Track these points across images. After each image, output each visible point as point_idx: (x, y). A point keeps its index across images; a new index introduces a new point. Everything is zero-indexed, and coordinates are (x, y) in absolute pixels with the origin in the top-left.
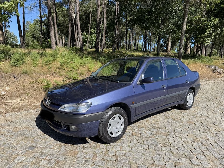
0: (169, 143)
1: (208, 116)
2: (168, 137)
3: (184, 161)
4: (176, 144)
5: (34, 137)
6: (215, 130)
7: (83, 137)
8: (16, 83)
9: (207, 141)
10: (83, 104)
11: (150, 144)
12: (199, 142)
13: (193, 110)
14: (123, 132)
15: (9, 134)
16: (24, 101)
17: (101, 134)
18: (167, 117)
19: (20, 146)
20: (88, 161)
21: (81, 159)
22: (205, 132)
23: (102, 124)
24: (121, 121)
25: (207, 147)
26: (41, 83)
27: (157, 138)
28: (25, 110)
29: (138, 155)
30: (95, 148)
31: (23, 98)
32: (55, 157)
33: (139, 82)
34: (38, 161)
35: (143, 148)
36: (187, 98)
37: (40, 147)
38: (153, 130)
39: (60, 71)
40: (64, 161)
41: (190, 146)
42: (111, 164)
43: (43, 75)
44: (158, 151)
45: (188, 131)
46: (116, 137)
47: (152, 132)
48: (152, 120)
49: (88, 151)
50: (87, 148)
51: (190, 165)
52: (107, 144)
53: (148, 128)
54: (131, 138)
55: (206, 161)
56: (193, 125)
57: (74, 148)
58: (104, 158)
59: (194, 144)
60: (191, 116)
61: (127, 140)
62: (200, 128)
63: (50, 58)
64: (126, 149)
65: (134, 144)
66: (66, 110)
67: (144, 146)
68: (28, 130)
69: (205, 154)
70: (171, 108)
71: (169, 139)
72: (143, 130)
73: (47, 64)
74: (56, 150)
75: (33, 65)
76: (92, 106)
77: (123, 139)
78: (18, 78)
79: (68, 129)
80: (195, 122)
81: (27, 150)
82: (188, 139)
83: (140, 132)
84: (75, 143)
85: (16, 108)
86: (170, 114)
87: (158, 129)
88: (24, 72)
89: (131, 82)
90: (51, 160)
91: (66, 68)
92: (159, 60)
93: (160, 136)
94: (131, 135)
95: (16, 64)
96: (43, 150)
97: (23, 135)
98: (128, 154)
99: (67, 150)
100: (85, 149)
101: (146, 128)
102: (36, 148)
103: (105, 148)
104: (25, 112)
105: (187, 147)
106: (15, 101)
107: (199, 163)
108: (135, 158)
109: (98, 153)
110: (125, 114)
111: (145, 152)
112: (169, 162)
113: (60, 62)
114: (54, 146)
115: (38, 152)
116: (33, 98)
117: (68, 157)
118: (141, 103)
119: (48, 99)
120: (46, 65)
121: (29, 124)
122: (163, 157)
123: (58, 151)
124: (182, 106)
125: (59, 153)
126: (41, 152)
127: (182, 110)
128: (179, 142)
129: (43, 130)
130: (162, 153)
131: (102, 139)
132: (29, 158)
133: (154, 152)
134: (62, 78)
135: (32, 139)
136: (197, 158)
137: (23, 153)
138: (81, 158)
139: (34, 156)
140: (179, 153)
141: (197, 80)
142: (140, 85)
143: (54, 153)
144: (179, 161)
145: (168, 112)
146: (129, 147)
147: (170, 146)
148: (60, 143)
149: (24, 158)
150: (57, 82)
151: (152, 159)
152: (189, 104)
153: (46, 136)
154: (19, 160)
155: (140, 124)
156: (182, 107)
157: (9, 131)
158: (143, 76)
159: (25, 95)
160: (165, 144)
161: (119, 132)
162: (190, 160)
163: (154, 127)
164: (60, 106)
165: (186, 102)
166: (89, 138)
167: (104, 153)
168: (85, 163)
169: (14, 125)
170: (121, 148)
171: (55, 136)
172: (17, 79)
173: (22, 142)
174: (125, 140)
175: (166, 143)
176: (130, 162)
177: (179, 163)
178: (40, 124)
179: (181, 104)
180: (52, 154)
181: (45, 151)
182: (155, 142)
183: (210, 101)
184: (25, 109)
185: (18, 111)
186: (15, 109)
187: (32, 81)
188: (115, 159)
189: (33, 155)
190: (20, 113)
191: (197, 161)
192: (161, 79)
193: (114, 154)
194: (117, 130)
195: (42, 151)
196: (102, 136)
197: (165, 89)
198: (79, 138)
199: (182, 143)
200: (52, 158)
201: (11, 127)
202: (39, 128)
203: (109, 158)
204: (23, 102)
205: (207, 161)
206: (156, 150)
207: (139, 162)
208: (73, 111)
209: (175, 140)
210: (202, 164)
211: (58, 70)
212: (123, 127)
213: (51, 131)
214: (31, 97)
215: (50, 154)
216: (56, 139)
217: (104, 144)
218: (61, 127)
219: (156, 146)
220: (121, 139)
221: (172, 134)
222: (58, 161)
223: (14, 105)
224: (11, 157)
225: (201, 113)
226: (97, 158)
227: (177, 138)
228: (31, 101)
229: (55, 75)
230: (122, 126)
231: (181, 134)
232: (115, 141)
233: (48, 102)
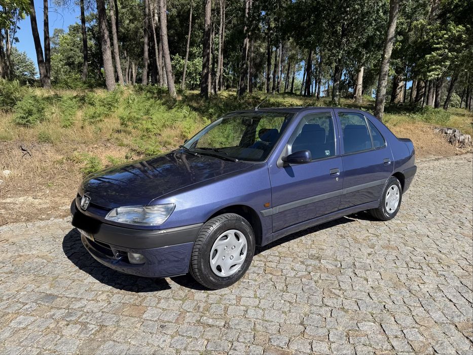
0: (340, 290)
1: (429, 234)
2: (339, 277)
3: (368, 327)
4: (354, 293)
5: (56, 275)
6: (440, 263)
7: (157, 276)
8: (26, 162)
9: (422, 286)
10: (156, 208)
11: (300, 291)
12: (404, 290)
13: (399, 222)
14: (244, 267)
15: (5, 269)
16: (40, 201)
17: (197, 270)
18: (341, 236)
19: (25, 295)
20: (165, 326)
21: (151, 322)
22: (418, 267)
23: (199, 250)
24: (241, 243)
25: (420, 300)
26: (79, 161)
27: (315, 278)
28: (42, 219)
29: (275, 317)
30: (183, 300)
31: (40, 194)
32: (97, 318)
33: (280, 161)
34: (61, 326)
35: (285, 301)
36: (387, 197)
37: (68, 296)
38: (309, 262)
39: (121, 136)
40: (115, 327)
41: (383, 296)
42: (214, 333)
43: (83, 146)
44: (315, 306)
45: (383, 265)
46: (229, 277)
47: (307, 266)
48: (310, 242)
49: (168, 306)
50: (167, 299)
51: (380, 337)
52: (209, 291)
53: (299, 259)
54: (260, 280)
55: (414, 329)
56: (395, 253)
57: (139, 299)
58: (201, 320)
59: (392, 292)
60: (394, 235)
61: (252, 282)
62: (408, 259)
63: (100, 109)
64: (248, 301)
65: (266, 292)
66: (121, 220)
67: (287, 296)
68: (45, 261)
69: (413, 314)
70: (353, 216)
71: (341, 283)
72: (287, 262)
73: (92, 120)
74: (100, 304)
75: (63, 124)
76: (175, 212)
77: (245, 280)
78: (31, 151)
79: (125, 260)
80: (399, 247)
81: (38, 302)
82: (382, 283)
83: (281, 266)
84: (144, 288)
85: (23, 214)
86: (349, 229)
87: (320, 261)
88: (44, 139)
89: (264, 160)
90: (88, 323)
91: (133, 130)
92: (328, 115)
93: (322, 275)
94: (261, 272)
95: (27, 120)
96: (74, 302)
97: (33, 271)
98: (251, 313)
99: (123, 303)
100: (162, 301)
101: (295, 258)
102: (58, 299)
103: (204, 300)
104: (42, 223)
105: (378, 299)
106: (21, 199)
107: (400, 333)
108: (266, 321)
109: (188, 310)
110: (248, 230)
111: (288, 309)
112: (337, 329)
113: (122, 118)
114: (97, 294)
115: (61, 308)
116: (61, 195)
117: (125, 318)
118: (285, 207)
119: (85, 196)
120: (91, 123)
121: (48, 248)
122: (325, 318)
123: (104, 306)
125: (105, 310)
126: (69, 306)
127: (375, 222)
128: (362, 289)
129: (77, 260)
130: (323, 311)
131: (198, 281)
132: (42, 319)
133: (306, 309)
134: (124, 152)
135: (52, 279)
136: (395, 321)
137: (30, 309)
138: (151, 320)
139: (54, 315)
140: (360, 312)
141: (410, 158)
142: (284, 167)
143: (95, 310)
144: (357, 329)
145: (345, 225)
146: (256, 297)
147: (342, 296)
148: (111, 289)
149: (32, 319)
150: (113, 160)
151: (302, 324)
152: (390, 209)
153: (82, 273)
154: (20, 323)
155: (284, 250)
156: (375, 215)
157: (4, 263)
158: (290, 148)
159: (43, 187)
160: (331, 291)
161: (235, 265)
162: (381, 326)
163: (312, 257)
164: (109, 210)
165: (383, 203)
166: (172, 279)
167: (201, 309)
168: (159, 331)
169: (17, 250)
170: (239, 298)
171: (102, 273)
172: (28, 153)
173: (30, 287)
174: (248, 282)
175: (333, 290)
176: (254, 329)
177: (357, 332)
178: (72, 249)
179: (373, 209)
180: (92, 311)
181: (78, 305)
182: (310, 289)
183: (436, 204)
184: (43, 217)
185: (28, 220)
186: (22, 217)
187: (61, 157)
188: (224, 323)
189: (52, 313)
190: (31, 224)
191: (395, 327)
192: (330, 156)
193: (222, 313)
194: (231, 262)
195: (71, 306)
196: (198, 274)
197: (339, 176)
198: (151, 279)
199: (368, 291)
200: (91, 320)
201: (10, 255)
202: (69, 257)
203: (210, 321)
204: (39, 203)
205: (417, 328)
206: (311, 305)
207: (273, 329)
208: (135, 222)
209: (354, 284)
210: (405, 334)
211: (116, 135)
212: (243, 257)
213: (94, 262)
214: (56, 191)
215: (88, 313)
216: (102, 281)
217: (203, 291)
218: (112, 255)
219: (313, 295)
220: (241, 280)
221: (350, 272)
222: (102, 326)
223: (19, 208)
224: (3, 318)
225: (414, 228)
226: (187, 320)
227: (357, 280)
228: (57, 199)
229: (109, 145)
230: (241, 253)
231: (368, 273)
232: (227, 285)
233: (84, 202)
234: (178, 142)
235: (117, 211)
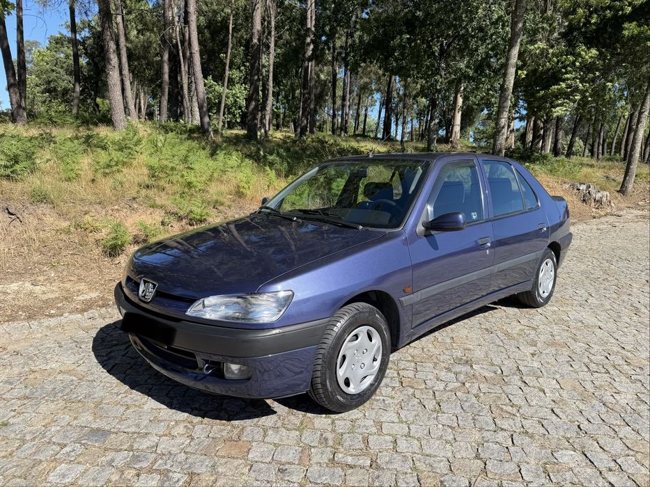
0: (512, 406)
1: (600, 324)
2: (505, 388)
3: (568, 457)
4: (532, 410)
5: (99, 400)
6: (629, 364)
7: (255, 396)
8: (15, 232)
9: (617, 396)
11: (458, 411)
12: (595, 402)
13: (556, 309)
14: (377, 379)
15: (15, 393)
16: (44, 288)
17: (320, 386)
18: (487, 330)
19: (59, 431)
20: (286, 469)
21: (263, 465)
22: (603, 371)
23: (324, 356)
24: (374, 345)
25: (622, 416)
26: (96, 230)
27: (475, 391)
28: (51, 316)
29: (433, 447)
30: (300, 429)
31: (41, 278)
32: (180, 463)
33: (420, 228)
34: (129, 477)
35: (443, 425)
37: (125, 431)
38: (458, 368)
39: (151, 193)
40: (212, 475)
41: (572, 413)
42: (360, 478)
43: (98, 207)
44: (487, 430)
45: (556, 369)
46: (359, 394)
47: (456, 374)
48: (448, 341)
49: (281, 440)
50: (276, 429)
51: (589, 470)
52: (332, 416)
53: (443, 365)
54: (399, 396)
55: (629, 457)
56: (566, 352)
57: (236, 431)
58: (336, 459)
59: (582, 407)
60: (555, 327)
61: (389, 401)
62: (586, 360)
63: (116, 155)
64: (392, 427)
65: (414, 413)
66: (210, 315)
67: (444, 418)
68: (74, 378)
69: (620, 436)
70: (494, 303)
71: (510, 396)
72: (427, 369)
73: (107, 171)
74: (179, 440)
75: (63, 176)
76: (295, 302)
77: (378, 398)
78: (21, 215)
79: (218, 372)
80: (568, 344)
81: (83, 442)
82: (565, 395)
83: (420, 375)
84: (235, 415)
85: (21, 308)
86: (493, 320)
87: (471, 366)
88: (41, 198)
90: (169, 471)
91: (167, 185)
92: (471, 164)
93: (481, 386)
94: (398, 384)
95: (12, 169)
96: (137, 440)
97: (60, 395)
98: (403, 445)
99: (213, 438)
100: (270, 432)
101: (435, 364)
102: (113, 436)
103: (330, 429)
104: (52, 322)
105: (567, 417)
106: (14, 286)
107: (613, 464)
108: (427, 455)
109: (312, 444)
110: (384, 326)
111: (452, 437)
112: (528, 463)
113: (151, 168)
114: (168, 426)
115: (120, 450)
116: (72, 279)
117: (223, 461)
118: (428, 292)
119: (145, 282)
120: (105, 175)
121: (73, 359)
122: (507, 448)
123: (186, 443)
124: (525, 298)
125: (189, 450)
126: (132, 446)
127: (524, 310)
128: (541, 404)
129: (123, 375)
130: (501, 436)
131: (322, 404)
132: (97, 468)
133: (477, 436)
134: (158, 216)
135: (93, 405)
136: (601, 447)
137: (73, 454)
138: (262, 462)
139: (113, 460)
140: (550, 437)
141: (561, 224)
142: (425, 236)
143: (174, 450)
144: (556, 461)
145: (486, 314)
146: (402, 422)
147: (518, 415)
148: (187, 417)
149: (81, 468)
150: (146, 228)
151: (477, 457)
152: (544, 292)
153: (136, 395)
154: (64, 476)
155: (416, 352)
156: (524, 300)
157: (11, 383)
159: (45, 268)
160: (502, 409)
161: (365, 377)
162: (585, 455)
163: (458, 361)
164: (191, 301)
165: (536, 285)
166: (280, 401)
167: (330, 443)
168: (279, 477)
169: (26, 364)
170: (379, 425)
171: (167, 394)
172: (18, 218)
173: (64, 418)
174: (383, 400)
175: (504, 407)
176: (415, 468)
177: (557, 466)
178: (109, 359)
180: (170, 452)
181: (145, 444)
182: (472, 406)
183: (593, 284)
184: (52, 312)
185: (30, 318)
186: (20, 313)
187: (65, 224)
188: (369, 462)
189: (109, 458)
190: (36, 323)
191: (604, 456)
192: (477, 221)
193: (363, 446)
194: (361, 373)
195: (136, 446)
196: (321, 391)
197: (490, 248)
198: (243, 400)
199: (550, 406)
200: (172, 466)
201: (16, 370)
202: (109, 371)
203: (350, 460)
204: (45, 290)
205: (632, 456)
206: (481, 429)
207: (442, 467)
209: (528, 397)
210: (620, 466)
211: (144, 192)
212: (377, 364)
213: (150, 378)
214: (65, 273)
215: (163, 454)
216: (170, 406)
217: (324, 415)
218: (195, 366)
219: (479, 415)
220: (373, 397)
221: (516, 380)
222: (192, 475)
223: (14, 299)
224: (34, 469)
225: (578, 316)
226: (314, 460)
227: (531, 392)
228: (68, 285)
229: (135, 206)
230: (375, 360)
231: (541, 380)
232: (356, 406)
233: (147, 290)
234: (234, 201)
235: (203, 302)
